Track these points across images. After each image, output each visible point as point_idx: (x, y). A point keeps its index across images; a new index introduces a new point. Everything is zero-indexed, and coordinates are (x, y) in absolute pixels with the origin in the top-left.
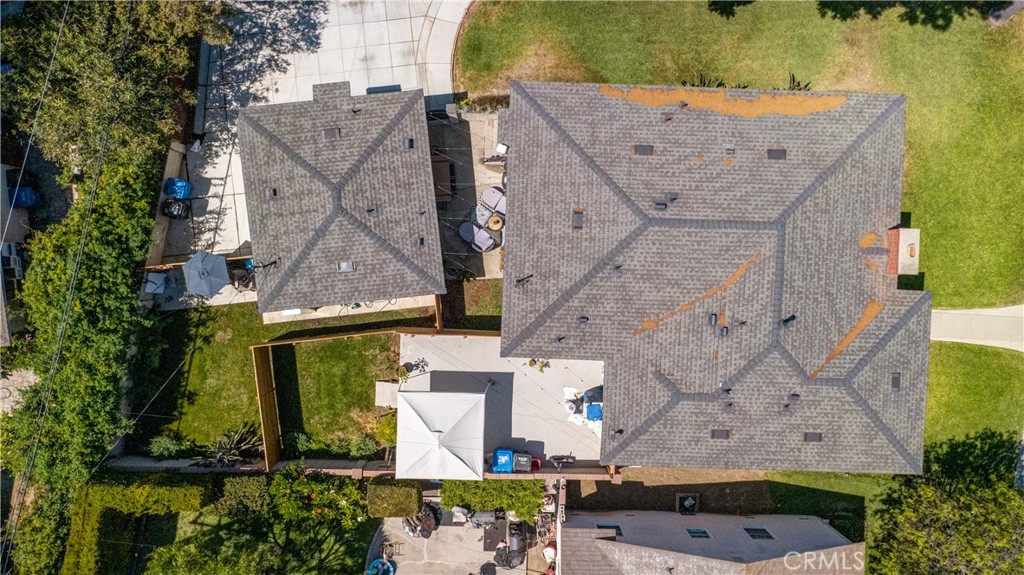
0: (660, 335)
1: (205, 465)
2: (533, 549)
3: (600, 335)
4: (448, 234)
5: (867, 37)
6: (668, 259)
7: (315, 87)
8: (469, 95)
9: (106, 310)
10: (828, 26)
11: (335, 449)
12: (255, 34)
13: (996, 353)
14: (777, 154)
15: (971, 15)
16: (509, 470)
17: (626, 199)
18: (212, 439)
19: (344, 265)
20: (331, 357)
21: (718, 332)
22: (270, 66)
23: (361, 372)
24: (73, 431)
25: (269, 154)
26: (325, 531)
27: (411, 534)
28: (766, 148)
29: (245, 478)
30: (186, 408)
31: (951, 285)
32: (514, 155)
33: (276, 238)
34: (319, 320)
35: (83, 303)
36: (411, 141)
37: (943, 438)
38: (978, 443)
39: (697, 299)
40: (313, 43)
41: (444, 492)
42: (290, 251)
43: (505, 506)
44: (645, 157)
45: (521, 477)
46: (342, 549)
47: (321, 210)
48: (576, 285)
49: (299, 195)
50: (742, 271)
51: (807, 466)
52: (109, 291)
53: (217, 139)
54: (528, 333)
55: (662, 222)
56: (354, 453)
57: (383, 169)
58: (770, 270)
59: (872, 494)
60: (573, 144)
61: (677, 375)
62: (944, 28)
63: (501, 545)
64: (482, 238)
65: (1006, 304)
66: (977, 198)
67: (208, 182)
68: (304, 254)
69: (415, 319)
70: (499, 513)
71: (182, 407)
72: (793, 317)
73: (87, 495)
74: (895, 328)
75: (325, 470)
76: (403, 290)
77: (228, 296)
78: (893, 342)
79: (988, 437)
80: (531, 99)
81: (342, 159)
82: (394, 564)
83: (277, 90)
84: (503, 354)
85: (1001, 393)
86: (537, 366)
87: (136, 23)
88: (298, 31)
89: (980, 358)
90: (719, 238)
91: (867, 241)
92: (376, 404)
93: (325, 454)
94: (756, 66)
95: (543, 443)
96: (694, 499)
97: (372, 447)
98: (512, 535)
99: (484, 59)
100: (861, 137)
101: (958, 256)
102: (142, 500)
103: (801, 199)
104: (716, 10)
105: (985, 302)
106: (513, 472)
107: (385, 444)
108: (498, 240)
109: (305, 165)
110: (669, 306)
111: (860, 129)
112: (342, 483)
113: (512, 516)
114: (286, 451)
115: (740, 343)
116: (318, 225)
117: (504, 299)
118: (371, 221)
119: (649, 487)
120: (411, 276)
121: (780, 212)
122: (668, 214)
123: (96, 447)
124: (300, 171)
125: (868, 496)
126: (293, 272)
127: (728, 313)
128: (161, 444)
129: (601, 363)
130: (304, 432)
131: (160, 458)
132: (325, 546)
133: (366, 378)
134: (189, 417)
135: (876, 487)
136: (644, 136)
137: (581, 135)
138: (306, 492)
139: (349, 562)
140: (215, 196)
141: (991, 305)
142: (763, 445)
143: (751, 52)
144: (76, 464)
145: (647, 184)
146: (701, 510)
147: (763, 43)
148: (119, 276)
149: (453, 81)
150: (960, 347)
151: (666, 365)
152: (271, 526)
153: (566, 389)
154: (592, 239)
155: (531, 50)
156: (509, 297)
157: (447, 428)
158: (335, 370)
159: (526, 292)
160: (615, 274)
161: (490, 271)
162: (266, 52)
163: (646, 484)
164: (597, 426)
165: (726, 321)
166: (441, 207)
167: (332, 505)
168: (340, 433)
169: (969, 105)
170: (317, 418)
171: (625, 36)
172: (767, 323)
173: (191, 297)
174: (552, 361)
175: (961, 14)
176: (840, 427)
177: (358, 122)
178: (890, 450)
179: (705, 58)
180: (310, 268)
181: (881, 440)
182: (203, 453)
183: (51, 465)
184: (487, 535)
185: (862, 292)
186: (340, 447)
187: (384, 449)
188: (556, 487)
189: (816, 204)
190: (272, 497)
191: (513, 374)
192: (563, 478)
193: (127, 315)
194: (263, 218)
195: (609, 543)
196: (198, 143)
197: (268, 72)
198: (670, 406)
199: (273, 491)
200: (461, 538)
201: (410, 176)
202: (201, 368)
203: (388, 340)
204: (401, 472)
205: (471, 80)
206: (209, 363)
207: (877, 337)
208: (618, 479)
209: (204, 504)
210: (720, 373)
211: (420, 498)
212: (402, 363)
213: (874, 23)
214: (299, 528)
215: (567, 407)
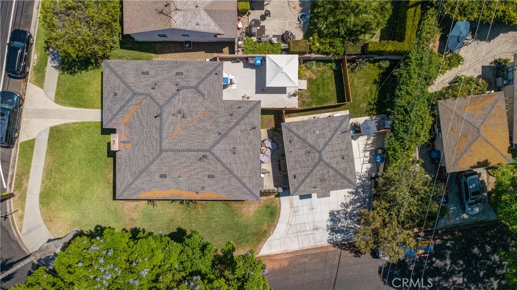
0: (203, 110)
1: (369, 57)
2: (246, 26)
3: (225, 109)
4: (281, 145)
5: (127, 222)
6: (201, 137)
7: (329, 196)
8: (274, 197)
9: (402, 114)
10: (141, 226)
11: (322, 64)
12: (352, 217)
13: (71, 105)
14: (163, 176)
15: (87, 232)
16: (257, 58)
17: (218, 159)
18: (367, 66)
19: (318, 132)
20: (324, 98)
21: (182, 111)
22: (347, 205)
23: (312, 93)
24: (414, 70)
25: (345, 172)
26: (325, 32)
27: (292, 32)
28: (167, 178)
29: (353, 53)
30: (377, 78)
31: (90, 131)
32: (258, 173)
33: (343, 142)
34: (328, 112)
35: (410, 117)
36: (295, 178)
37: (91, 72)
38: (76, 70)
39: (190, 123)
40: (332, 214)
41: (280, 49)
42: (338, 137)
43: (258, 43)
44: (211, 174)
45: (252, 55)
46: (318, 25)
47: (326, 152)
48: (234, 127)
49: (334, 157)
50: (175, 134)
51: (147, 63)
52: (402, 121)
53: (366, 178)
54: (251, 110)
55: (204, 151)
56: (314, 62)
57: (305, 167)
58: (164, 134)
59: (118, 51)
60: (237, 178)
61: (196, 95)
62: (97, 226)
63: (258, 28)
64: (268, 144)
65: (68, 124)
66: (82, 164)
67: (369, 162)
68: (332, 136)
69: (293, 113)
70: (259, 41)
71: (378, 78)
72: (155, 117)
73: (410, 47)
74: (117, 114)
75: (325, 56)
76: (297, 124)
77: (361, 120)
78: (117, 109)
79: (73, 72)
80: (252, 193)
81: (319, 171)
82: (299, 20)
83: (345, 196)
84: (260, 102)
85: (69, 90)
86: (247, 96)
87: (390, 214)
88: (337, 218)
89: (77, 103)
90: (184, 145)
91: (129, 146)
92: (306, 81)
93: (325, 61)
94: (168, 210)
95: (244, 67)
96: (185, 47)
97: (308, 64)
98: (255, 33)
99: (269, 210)
100: (132, 183)
101: (88, 142)
102: (390, 45)
103: (154, 160)
104: (184, 230)
105: (77, 124)
106: (255, 57)
107: (303, 65)
108: (262, 143)
109: (332, 168)
110: (200, 120)
111: (133, 186)
112: (318, 52)
113: (254, 39)
114: (339, 62)
115: (174, 108)
116: (327, 147)
117: (260, 122)
118: (308, 148)
119: (203, 51)
120: (294, 129)
121: (162, 155)
122: (202, 153)
123: (406, 64)
124: (334, 166)
125: (119, 49)
126: (336, 130)
127: (179, 118)
128: (386, 64)
129: (224, 99)
130: (334, 70)
131: (386, 59)
132: (325, 26)
133: (310, 90)
134: (376, 74)
135: (116, 53)
136: (211, 181)
137: (234, 181)
138: (331, 48)
139: (316, 20)
140: (367, 157)
141: (73, 123)
142: (164, 70)
143: (170, 215)
144: (413, 58)
145: (210, 164)
146: (183, 42)
147: (165, 219)
148: (398, 127)
149: (280, 202)
150: (85, 107)
151: (201, 99)
152: (345, 33)
153: (235, 88)
154: (229, 144)
155: (252, 214)
156: (258, 122)
157: (280, 74)
158: (322, 93)
159: (252, 124)
160: (220, 132)
161: (265, 131)
162: (349, 210)
163: (204, 52)
164: (225, 75)
165: (180, 116)
166: (283, 155)
167: (321, 44)
168: (320, 69)
169: (86, 198)
170: (329, 75)
171: (217, 220)
172: (164, 116)
173: (375, 119)
174: (241, 99)
175: (91, 232)
176: (136, 77)
177: (313, 184)
178: (116, 69)
179: (187, 213)
180: (330, 131)
181: (120, 73)
182: (370, 62)
183: (422, 59)
184: (264, 32)
185: (130, 127)
186: (320, 64)
187: (303, 64)
188: (238, 51)
189: (148, 158)
190: (344, 46)
191: (256, 93)
192: (236, 55)
193: (395, 113)
194: (347, 149)
195: (219, 33)
196: (373, 176)
197: (348, 203)
198: (199, 84)
199: (343, 49)
200: (274, 30)
201: (295, 165)
202: (371, 93)
203: (302, 105)
204: (297, 56)
205: (274, 202)
206: (369, 95)
207: (123, 111)
208: (215, 55)
209: (368, 44)
210: (181, 97)
211: (289, 46)
212: (297, 97)
213: (124, 227)
214: (335, 33)
215: (235, 81)
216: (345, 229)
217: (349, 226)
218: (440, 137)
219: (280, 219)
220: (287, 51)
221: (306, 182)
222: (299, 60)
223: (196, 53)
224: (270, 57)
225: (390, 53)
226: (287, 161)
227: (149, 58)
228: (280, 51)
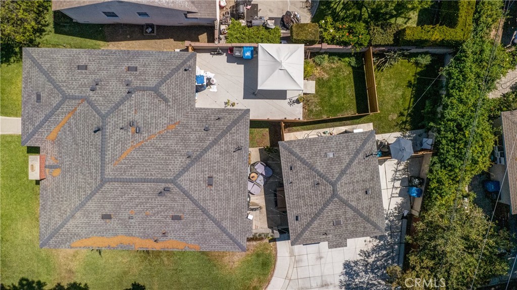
0: (166, 122)
1: (404, 50)
2: (232, 5)
3: (198, 121)
5: (63, 275)
6: (162, 161)
7: (346, 246)
8: (268, 241)
9: (453, 131)
10: (83, 280)
11: (336, 58)
12: (375, 269)
14: (106, 217)
15: (9, 286)
16: (245, 48)
17: (186, 194)
18: (400, 63)
19: (331, 156)
20: (338, 106)
21: (135, 124)
22: (368, 253)
23: (322, 99)
24: (471, 69)
25: (369, 212)
26: (341, 14)
27: (296, 13)
28: (113, 220)
29: (383, 43)
31: (12, 147)
32: (244, 213)
33: (366, 169)
34: (344, 125)
35: (464, 135)
36: (297, 220)
37: (13, 66)
39: (146, 141)
40: (347, 265)
41: (279, 36)
42: (359, 163)
43: (247, 28)
44: (175, 214)
45: (239, 45)
46: (332, 5)
47: (343, 184)
48: (211, 148)
49: (354, 191)
50: (123, 156)
51: (85, 52)
52: (451, 141)
53: (395, 216)
54: (235, 122)
55: (166, 181)
56: (326, 56)
57: (312, 205)
58: (108, 157)
59: (50, 36)
60: (214, 220)
61: (156, 100)
62: (23, 279)
63: (249, 7)
64: (260, 168)
67: (400, 195)
68: (351, 161)
69: (295, 126)
70: (250, 25)
71: (415, 79)
72: (95, 132)
73: (464, 35)
74: (40, 126)
75: (341, 47)
76: (301, 143)
77: (391, 138)
78: (41, 119)
80: (236, 243)
81: (333, 210)
83: (365, 242)
84: (248, 111)
86: (231, 103)
88: (354, 271)
90: (136, 173)
91: (57, 172)
92: (315, 82)
93: (341, 55)
94: (120, 259)
95: (228, 62)
96: (146, 32)
97: (317, 59)
98: (243, 13)
99: (261, 259)
100: (62, 226)
101: (10, 163)
102: (436, 33)
103: (93, 194)
104: (141, 286)
106: (243, 47)
107: (310, 60)
108: (252, 167)
109: (351, 207)
110: (161, 137)
111: (63, 230)
112: (332, 41)
113: (243, 22)
114: (361, 57)
115: (123, 118)
116: (345, 176)
117: (248, 139)
118: (317, 179)
119: (171, 38)
120: (297, 150)
121: (104, 187)
122: (163, 185)
123: (459, 60)
124: (353, 204)
125: (52, 34)
126: (358, 152)
127: (130, 134)
128: (425, 60)
129: (197, 106)
130: (353, 67)
131: (426, 53)
132: (342, 6)
133: (320, 95)
134: (411, 74)
135: (48, 39)
136: (177, 225)
137: (209, 225)
138: (351, 36)
140: (397, 188)
142: (109, 63)
143: (123, 266)
144: (469, 52)
145: (174, 200)
146: (142, 26)
147: (116, 270)
148: (445, 149)
149: (276, 248)
151: (162, 106)
152: (370, 17)
153: (216, 90)
154: (203, 171)
155: (236, 264)
156: (246, 141)
157: (277, 71)
158: (336, 99)
159: (237, 143)
160: (190, 153)
161: (256, 152)
162: (371, 260)
163: (173, 40)
164: (199, 72)
165: (131, 130)
166: (281, 185)
167: (338, 29)
168: (333, 66)
170: (346, 74)
171: (188, 273)
172: (109, 129)
173: (409, 136)
174: (223, 106)
175: (14, 287)
176: (68, 73)
177: (324, 229)
178: (41, 61)
179: (146, 262)
180: (349, 154)
181: (46, 66)
182: (404, 56)
183: (482, 51)
184: (256, 13)
185: (59, 145)
186: (334, 59)
187: (310, 58)
188: (220, 39)
189: (85, 191)
190: (369, 34)
191: (244, 99)
192: (216, 44)
193: (442, 129)
194: (372, 179)
195: (190, 10)
196: (405, 215)
197: (370, 250)
198: (160, 84)
199: (368, 37)
200: (270, 10)
201: (298, 202)
202: (405, 100)
203: (309, 115)
204: (302, 47)
205: (267, 249)
206: (401, 103)
207: (50, 121)
208: (187, 43)
209: (404, 30)
210: (133, 102)
211: (291, 33)
212: (302, 103)
213: (59, 282)
214: (355, 16)
215: (215, 81)
216: (365, 286)
217: (370, 282)
218: (503, 163)
219: (276, 271)
220: (288, 40)
221: (313, 225)
222: (305, 53)
223: (161, 41)
224: (264, 47)
225: (436, 44)
226: (286, 196)
227: (96, 47)
228: (278, 40)
